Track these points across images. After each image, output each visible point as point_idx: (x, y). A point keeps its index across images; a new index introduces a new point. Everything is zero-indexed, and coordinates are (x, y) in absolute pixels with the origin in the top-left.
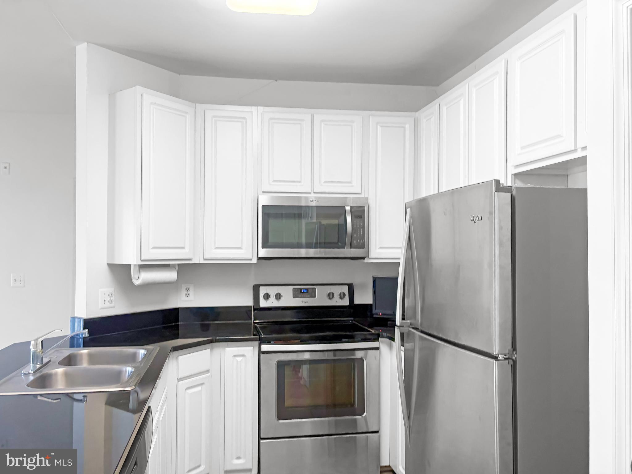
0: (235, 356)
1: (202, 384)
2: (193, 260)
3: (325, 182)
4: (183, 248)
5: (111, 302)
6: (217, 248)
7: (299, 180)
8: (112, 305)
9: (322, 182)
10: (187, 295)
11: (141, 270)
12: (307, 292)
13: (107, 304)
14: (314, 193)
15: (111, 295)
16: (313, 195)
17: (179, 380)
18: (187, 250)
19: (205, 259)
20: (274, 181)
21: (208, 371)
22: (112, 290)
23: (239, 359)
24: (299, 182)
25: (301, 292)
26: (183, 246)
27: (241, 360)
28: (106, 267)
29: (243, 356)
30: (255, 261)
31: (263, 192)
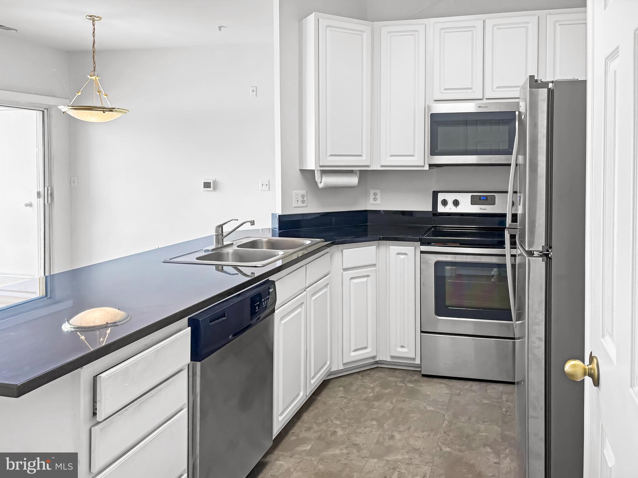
0: (398, 254)
1: (368, 276)
2: (371, 166)
3: (498, 87)
4: (360, 156)
5: (303, 202)
6: (391, 156)
7: (470, 87)
8: (305, 205)
9: (495, 87)
10: (375, 199)
11: (323, 175)
12: (487, 199)
13: (300, 204)
14: (486, 99)
15: (303, 196)
16: (485, 101)
17: (345, 270)
18: (364, 158)
19: (382, 166)
20: (445, 89)
21: (374, 265)
22: (304, 192)
23: (402, 257)
24: (470, 89)
25: (480, 199)
26: (360, 154)
27: (405, 257)
28: (299, 172)
29: (406, 254)
30: (427, 168)
31: (435, 101)
